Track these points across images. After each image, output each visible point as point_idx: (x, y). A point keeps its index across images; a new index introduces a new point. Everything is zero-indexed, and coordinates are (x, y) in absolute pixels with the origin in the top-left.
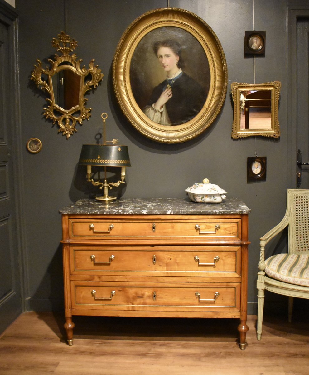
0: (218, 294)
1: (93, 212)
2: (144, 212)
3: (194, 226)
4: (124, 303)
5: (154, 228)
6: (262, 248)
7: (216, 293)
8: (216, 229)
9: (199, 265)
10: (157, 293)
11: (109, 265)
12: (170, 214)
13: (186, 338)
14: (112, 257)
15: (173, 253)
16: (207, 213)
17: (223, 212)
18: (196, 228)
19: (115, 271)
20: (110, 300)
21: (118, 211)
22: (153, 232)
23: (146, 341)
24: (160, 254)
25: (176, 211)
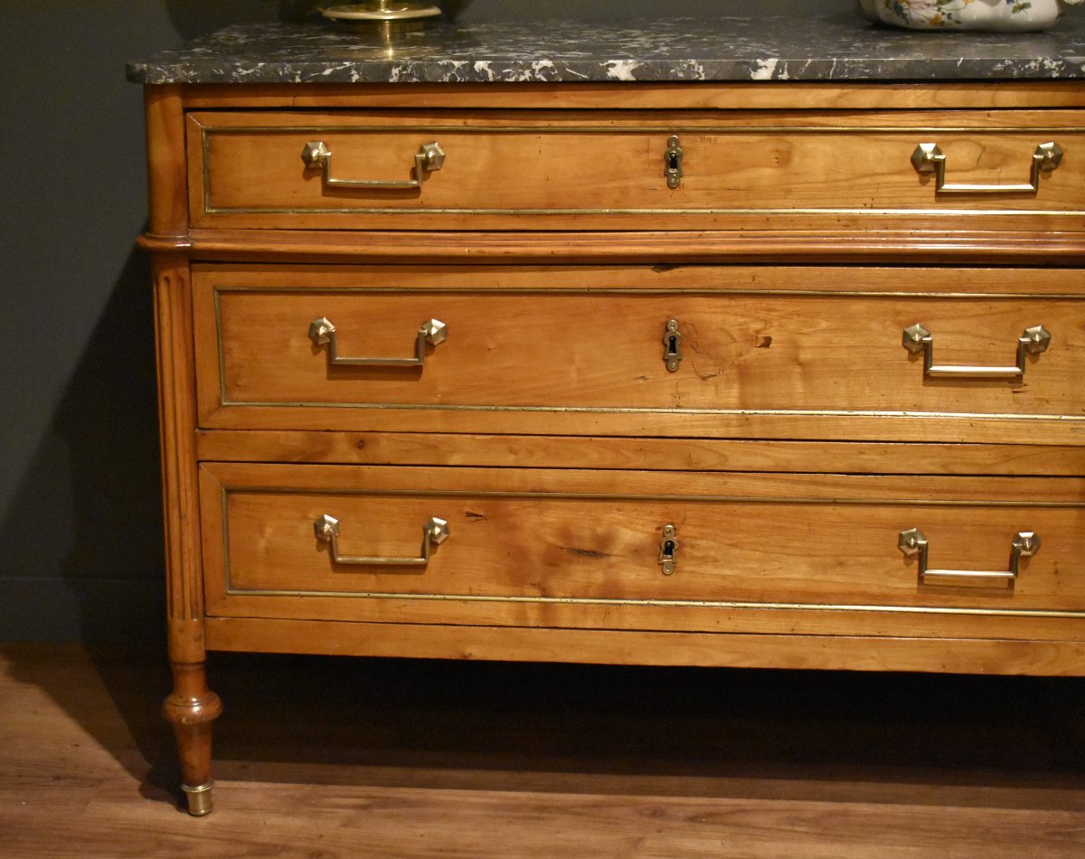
0: (1033, 539)
1: (328, 72)
2: (622, 70)
3: (911, 151)
4: (494, 587)
5: (673, 162)
7: (1023, 535)
8: (1040, 169)
9: (929, 378)
10: (684, 531)
11: (414, 371)
12: (774, 82)
14: (434, 331)
15: (777, 304)
16: (990, 75)
18: (918, 161)
19: (447, 407)
20: (420, 568)
21: (472, 64)
22: (670, 186)
23: (612, 798)
24: (709, 314)
25: (810, 60)
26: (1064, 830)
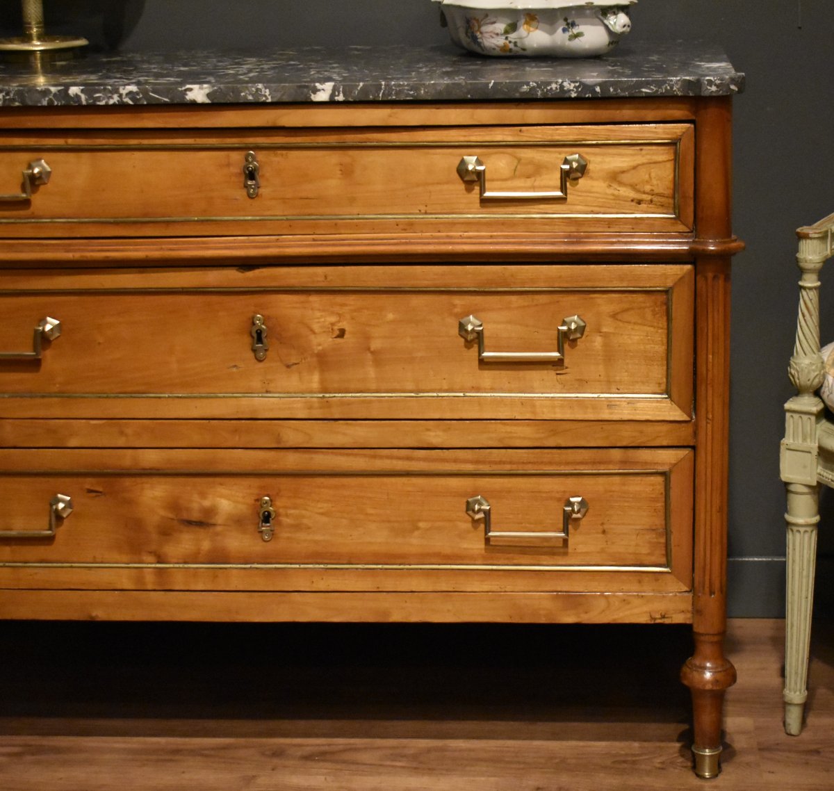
0: (582, 503)
2: (198, 93)
3: (457, 162)
4: (116, 556)
5: (251, 175)
6: (806, 276)
7: (572, 500)
8: (568, 177)
9: (484, 363)
10: (278, 503)
11: (33, 364)
12: (331, 103)
13: (433, 726)
14: (48, 327)
15: (351, 300)
16: (517, 95)
17: (598, 89)
18: (462, 171)
19: (65, 396)
20: (49, 540)
21: (66, 90)
22: (250, 196)
24: (287, 306)
25: (361, 84)
26: (629, 759)
